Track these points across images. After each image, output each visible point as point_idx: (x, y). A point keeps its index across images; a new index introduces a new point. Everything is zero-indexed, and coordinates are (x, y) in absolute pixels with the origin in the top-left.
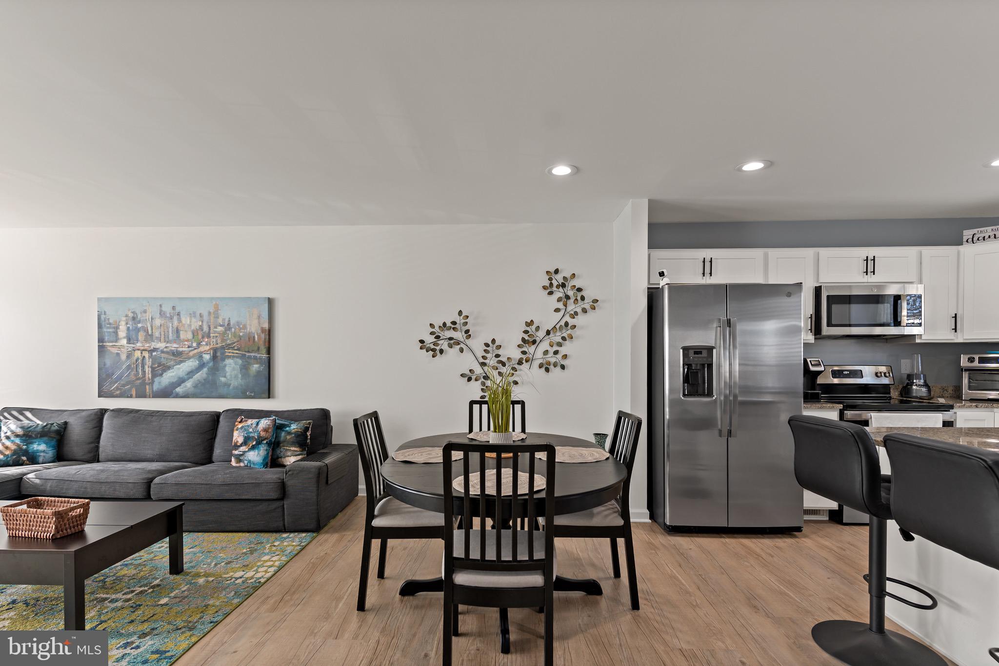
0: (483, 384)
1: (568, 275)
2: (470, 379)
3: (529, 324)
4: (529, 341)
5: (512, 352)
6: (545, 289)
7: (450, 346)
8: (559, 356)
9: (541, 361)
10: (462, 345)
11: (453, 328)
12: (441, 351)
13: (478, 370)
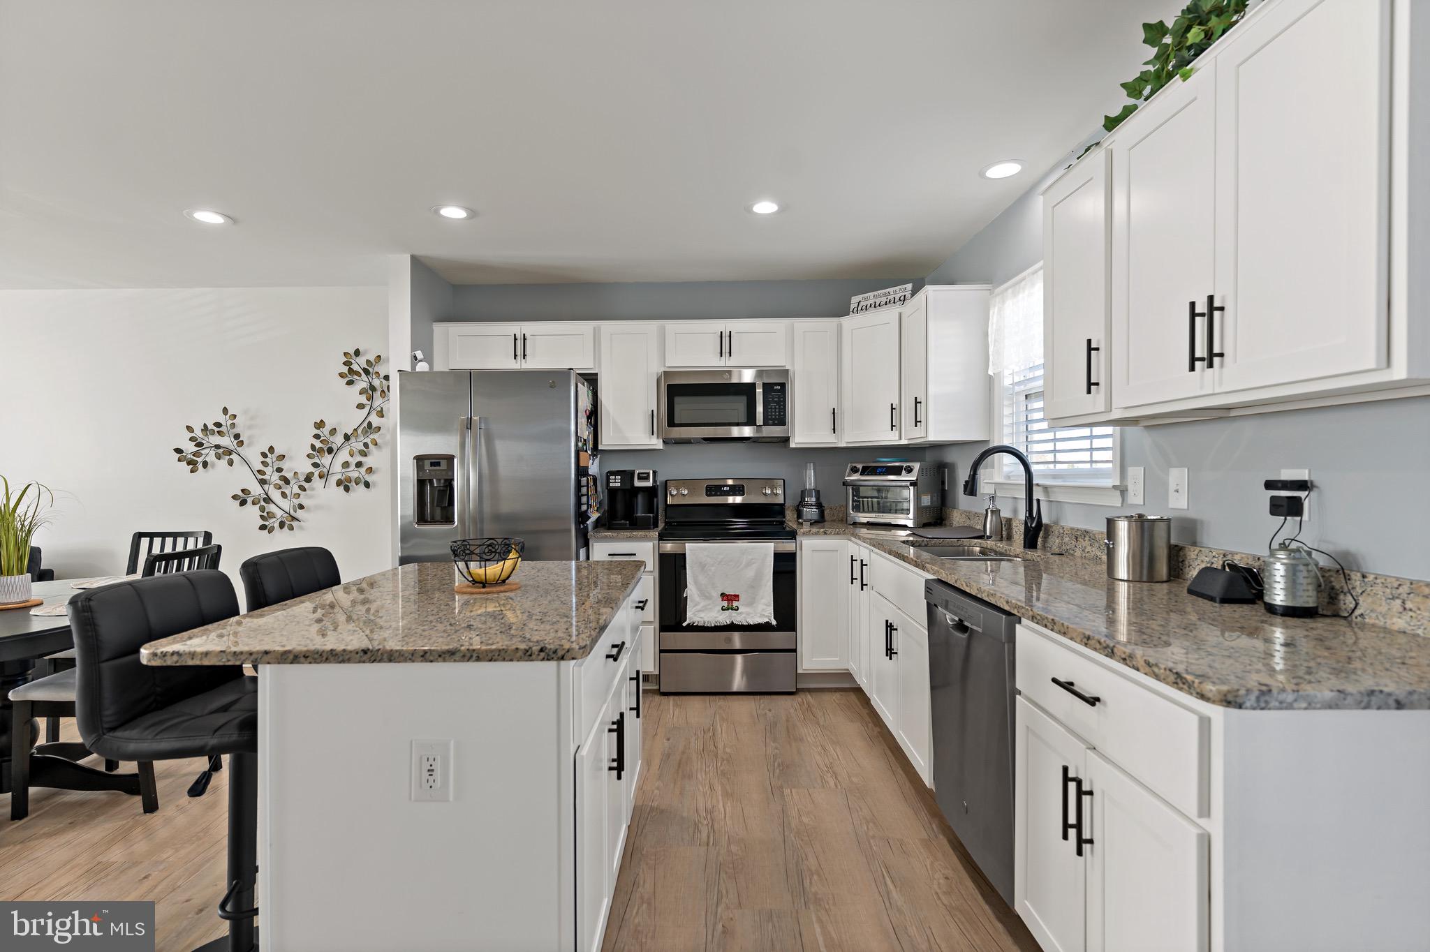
0: (262, 509)
1: (372, 359)
2: (243, 503)
3: (320, 425)
4: (323, 448)
5: (299, 464)
6: (342, 377)
7: (218, 457)
8: (363, 470)
9: (339, 476)
10: (234, 456)
11: (218, 432)
12: (205, 464)
13: (256, 490)
